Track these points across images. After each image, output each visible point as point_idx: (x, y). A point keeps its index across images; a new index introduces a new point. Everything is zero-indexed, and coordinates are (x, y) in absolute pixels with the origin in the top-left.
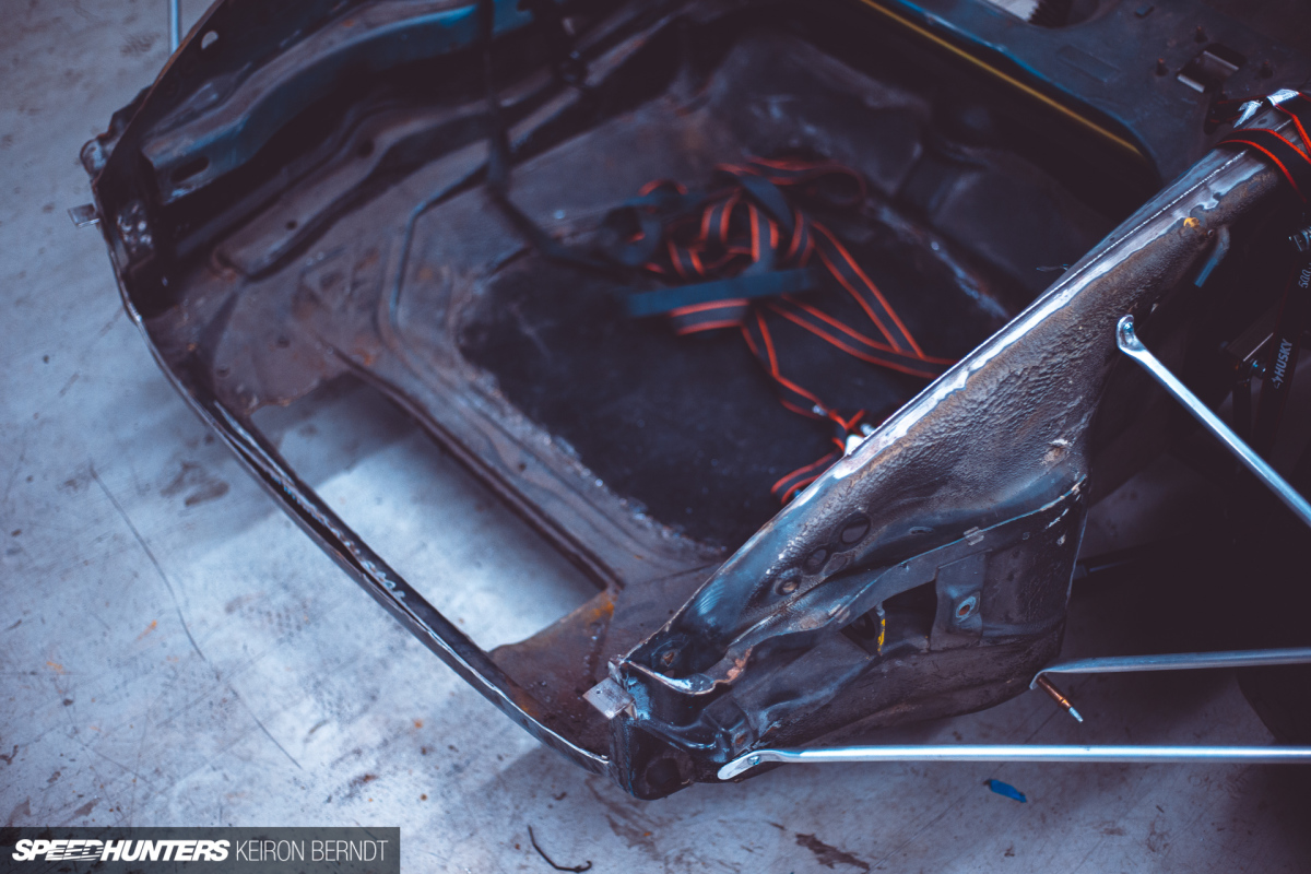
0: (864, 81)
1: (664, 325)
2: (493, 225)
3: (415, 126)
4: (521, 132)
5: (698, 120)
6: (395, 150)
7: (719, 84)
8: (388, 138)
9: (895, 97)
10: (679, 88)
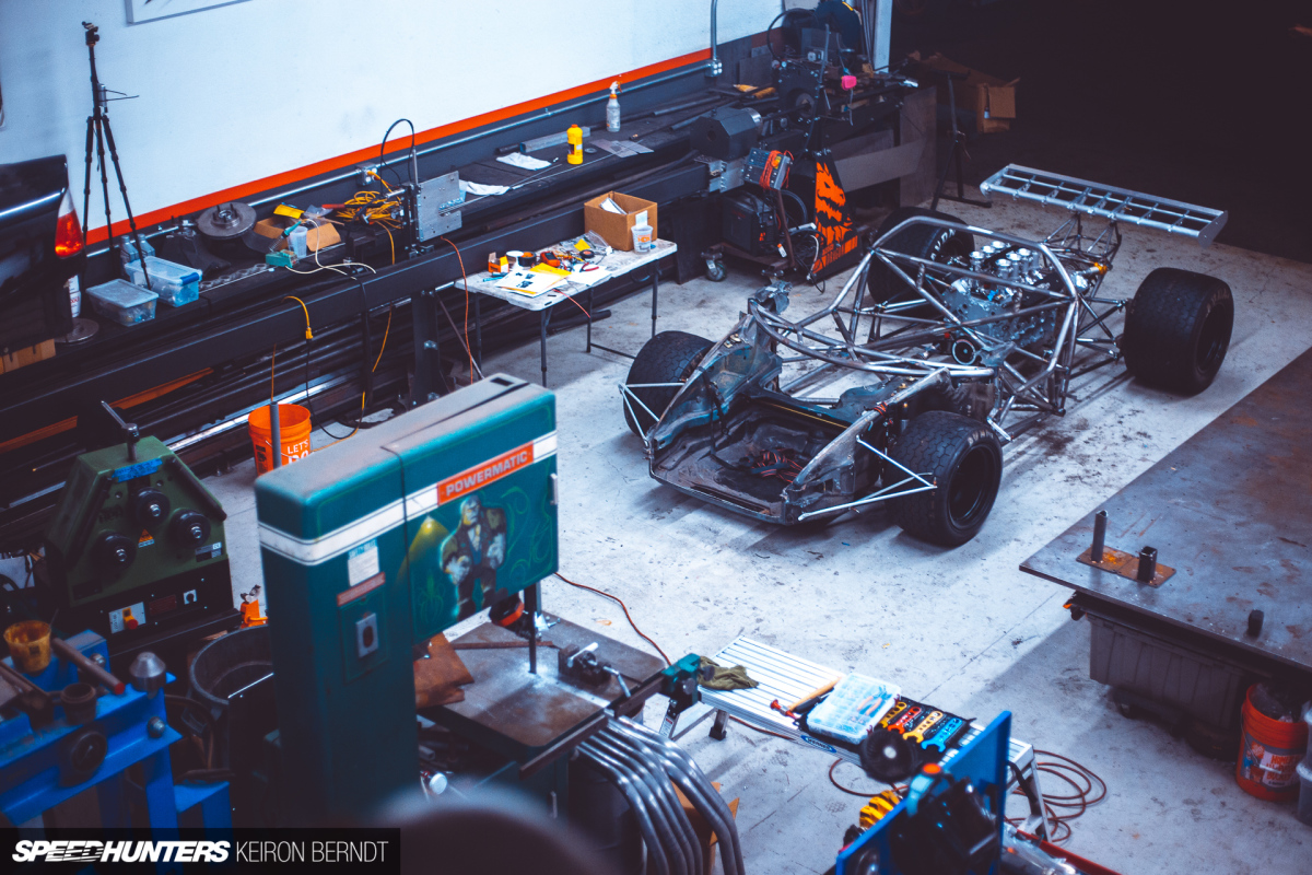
0: (791, 431)
1: (759, 476)
2: (714, 463)
3: (694, 442)
4: (717, 444)
5: (751, 446)
6: (691, 447)
7: (755, 436)
8: (690, 444)
9: (799, 433)
10: (746, 438)
